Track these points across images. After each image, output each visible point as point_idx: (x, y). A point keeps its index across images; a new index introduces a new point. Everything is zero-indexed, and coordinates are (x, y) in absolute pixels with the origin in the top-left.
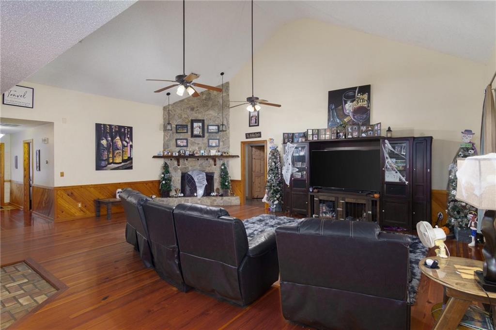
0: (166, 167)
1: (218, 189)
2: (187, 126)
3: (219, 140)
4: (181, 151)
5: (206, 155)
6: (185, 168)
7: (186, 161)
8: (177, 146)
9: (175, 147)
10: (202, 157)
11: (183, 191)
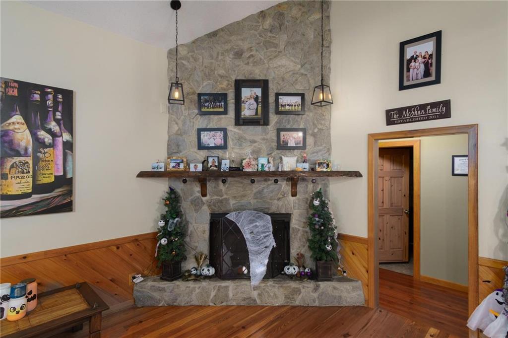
0: (173, 201)
1: (300, 257)
2: (224, 97)
3: (304, 131)
4: (210, 160)
5: (272, 169)
6: (221, 201)
7: (221, 183)
8: (201, 147)
9: (196, 149)
10: (263, 175)
11: (214, 259)
